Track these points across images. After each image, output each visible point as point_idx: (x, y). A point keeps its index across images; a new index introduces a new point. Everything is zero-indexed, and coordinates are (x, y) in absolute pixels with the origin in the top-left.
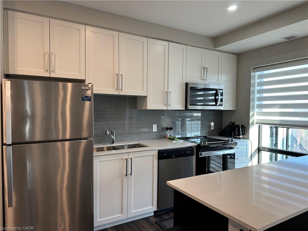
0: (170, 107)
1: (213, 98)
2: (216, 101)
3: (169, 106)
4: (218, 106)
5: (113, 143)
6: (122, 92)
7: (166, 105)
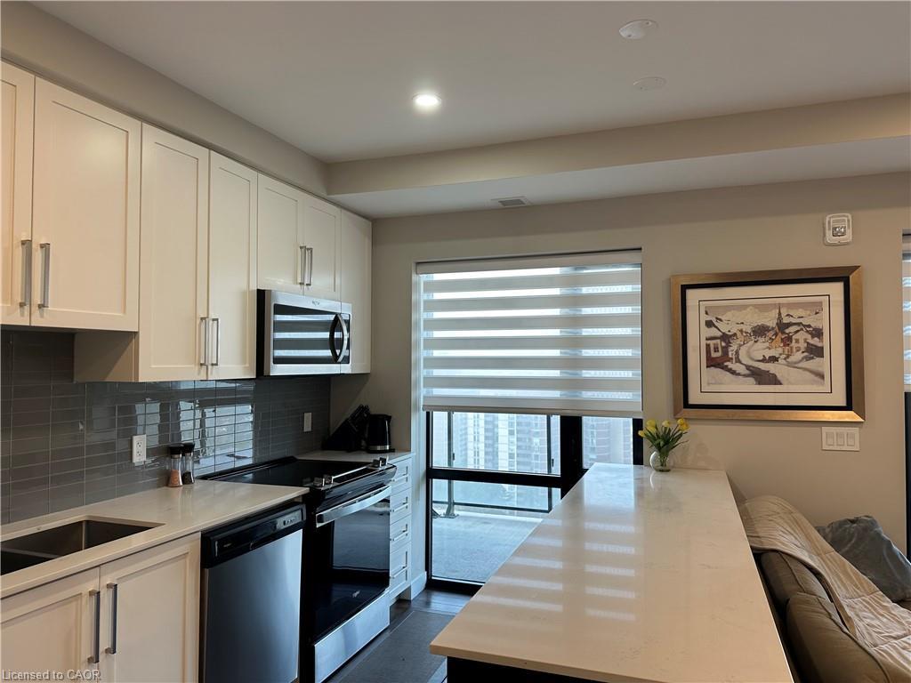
0: (214, 371)
1: (326, 335)
2: (334, 344)
3: (210, 367)
4: (340, 363)
6: (42, 316)
7: (201, 365)
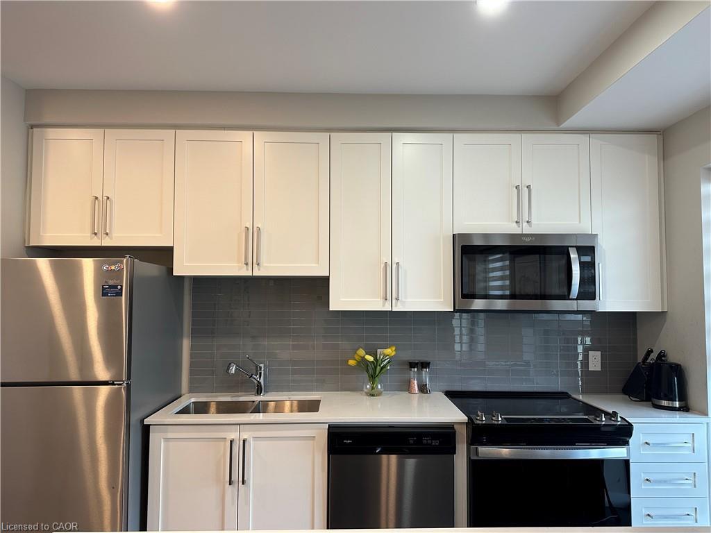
0: (399, 305)
3: (394, 301)
4: (575, 299)
5: (259, 392)
6: (259, 270)
7: (387, 299)
